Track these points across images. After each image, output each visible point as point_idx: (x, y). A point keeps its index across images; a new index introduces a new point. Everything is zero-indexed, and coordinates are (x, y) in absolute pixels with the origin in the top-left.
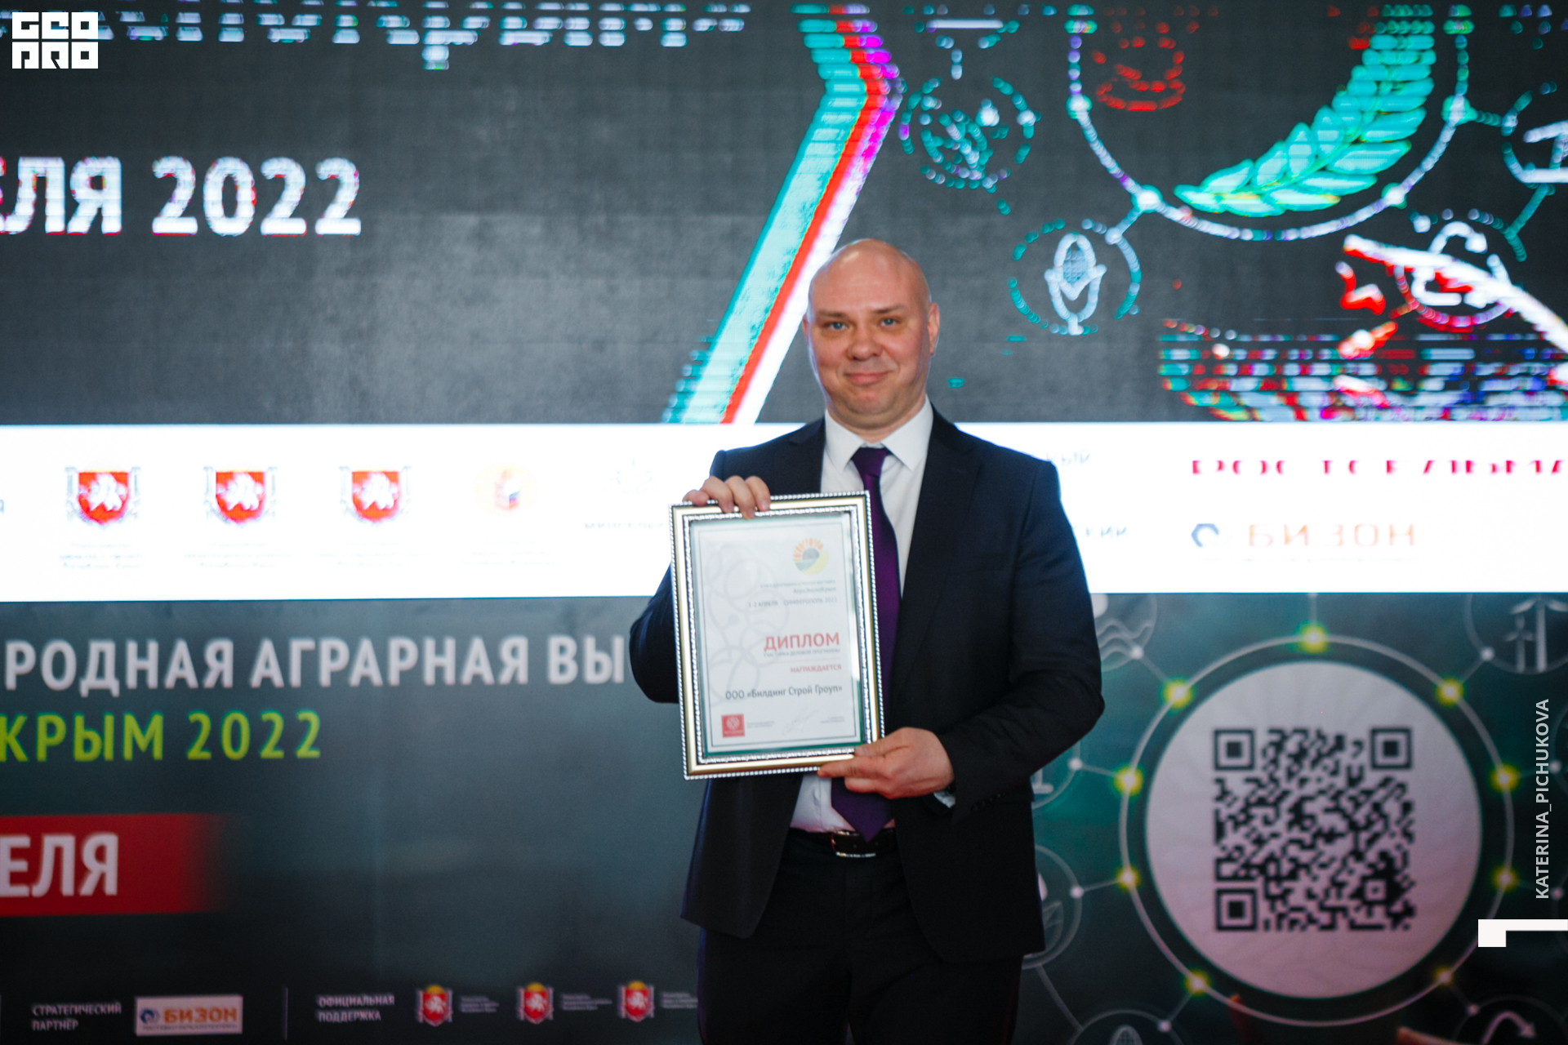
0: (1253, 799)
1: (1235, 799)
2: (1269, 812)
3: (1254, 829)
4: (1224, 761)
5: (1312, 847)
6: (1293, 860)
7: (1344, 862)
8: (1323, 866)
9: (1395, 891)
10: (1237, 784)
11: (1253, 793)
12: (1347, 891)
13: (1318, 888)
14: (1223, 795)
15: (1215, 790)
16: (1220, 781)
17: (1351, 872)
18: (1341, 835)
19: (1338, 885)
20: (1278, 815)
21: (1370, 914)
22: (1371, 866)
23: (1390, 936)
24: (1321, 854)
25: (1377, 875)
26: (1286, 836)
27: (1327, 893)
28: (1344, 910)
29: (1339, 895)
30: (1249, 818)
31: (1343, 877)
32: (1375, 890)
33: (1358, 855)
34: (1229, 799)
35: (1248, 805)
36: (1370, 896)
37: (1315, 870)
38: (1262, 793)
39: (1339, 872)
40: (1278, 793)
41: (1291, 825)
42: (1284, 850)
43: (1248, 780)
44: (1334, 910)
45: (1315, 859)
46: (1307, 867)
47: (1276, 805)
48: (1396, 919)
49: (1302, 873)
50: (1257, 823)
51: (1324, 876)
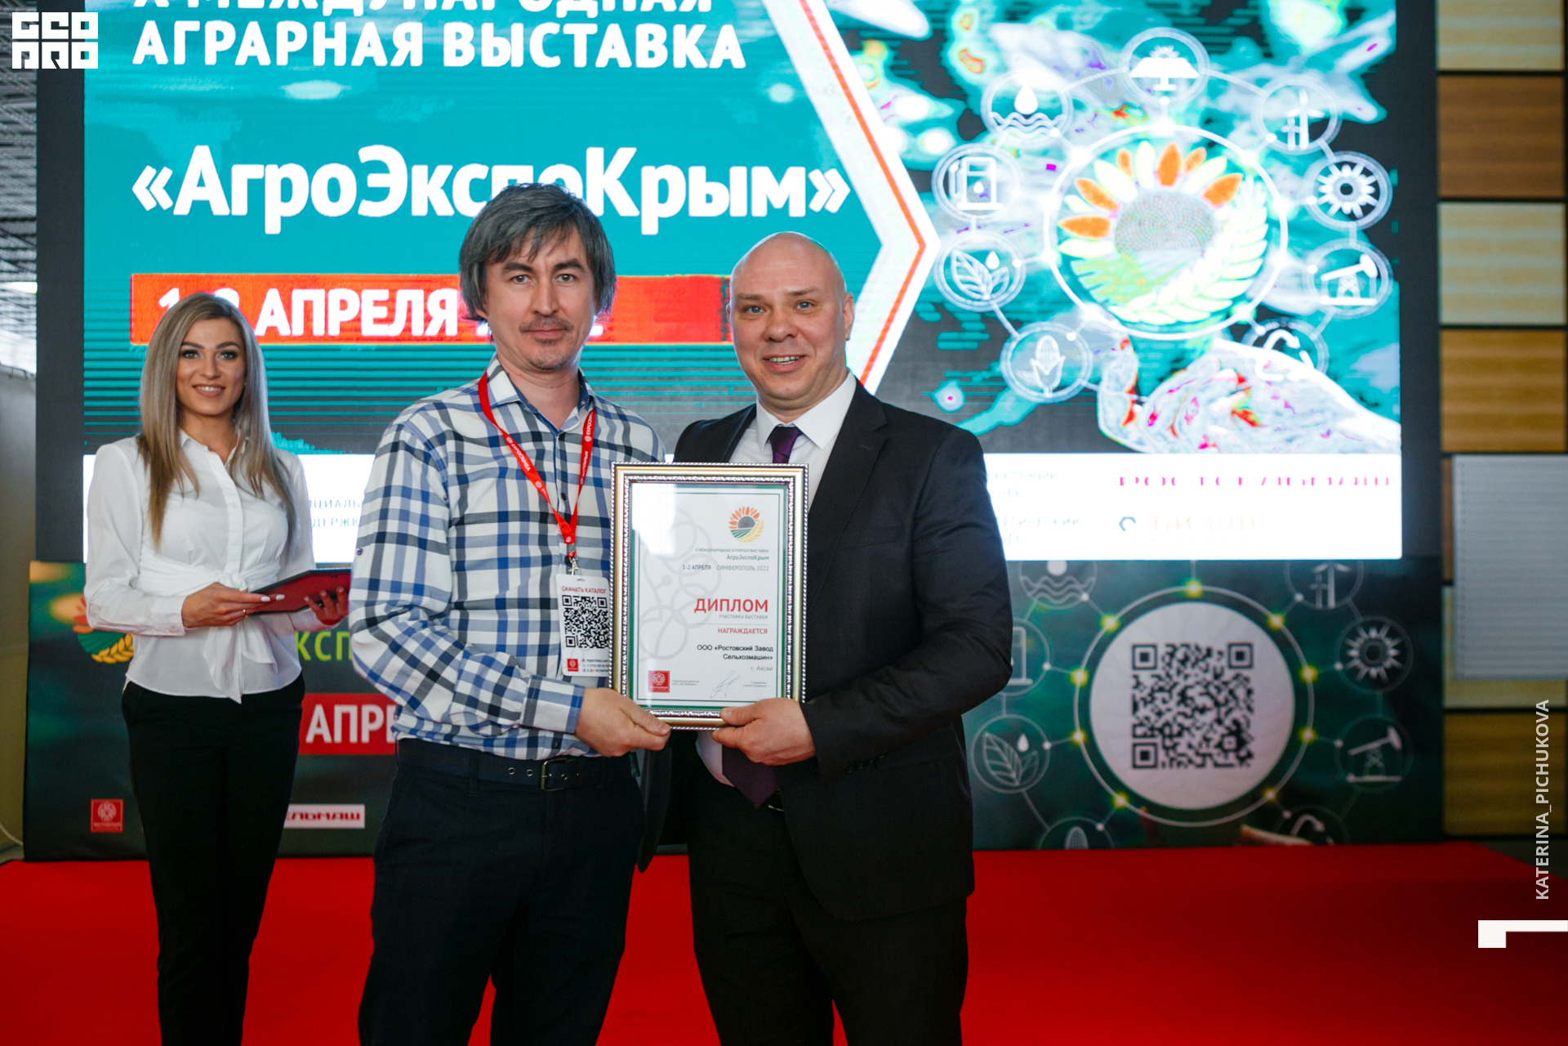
0: (1156, 688)
1: (1145, 688)
2: (1166, 695)
3: (1157, 706)
4: (1139, 664)
5: (1192, 717)
6: (1180, 725)
7: (1211, 726)
8: (1198, 728)
9: (1241, 743)
10: (1146, 678)
11: (1156, 684)
12: (1213, 743)
13: (1195, 742)
14: (1138, 685)
15: (1133, 682)
16: (1136, 677)
17: (1215, 732)
18: (1209, 709)
19: (1207, 740)
20: (1171, 697)
21: (1226, 757)
22: (1228, 728)
23: (1239, 771)
24: (1197, 721)
25: (1231, 733)
26: (1176, 710)
27: (1200, 745)
28: (1210, 755)
29: (1208, 746)
30: (1153, 699)
31: (1210, 735)
32: (1230, 743)
33: (1219, 721)
34: (1141, 687)
35: (1153, 691)
36: (1226, 746)
37: (1194, 731)
38: (1161, 684)
39: (1208, 731)
40: (1171, 683)
41: (1179, 703)
42: (1174, 719)
43: (1153, 676)
44: (1204, 756)
45: (1194, 724)
46: (1188, 729)
47: (1170, 691)
48: (1242, 760)
49: (1186, 734)
50: (1158, 702)
51: (1198, 735)
